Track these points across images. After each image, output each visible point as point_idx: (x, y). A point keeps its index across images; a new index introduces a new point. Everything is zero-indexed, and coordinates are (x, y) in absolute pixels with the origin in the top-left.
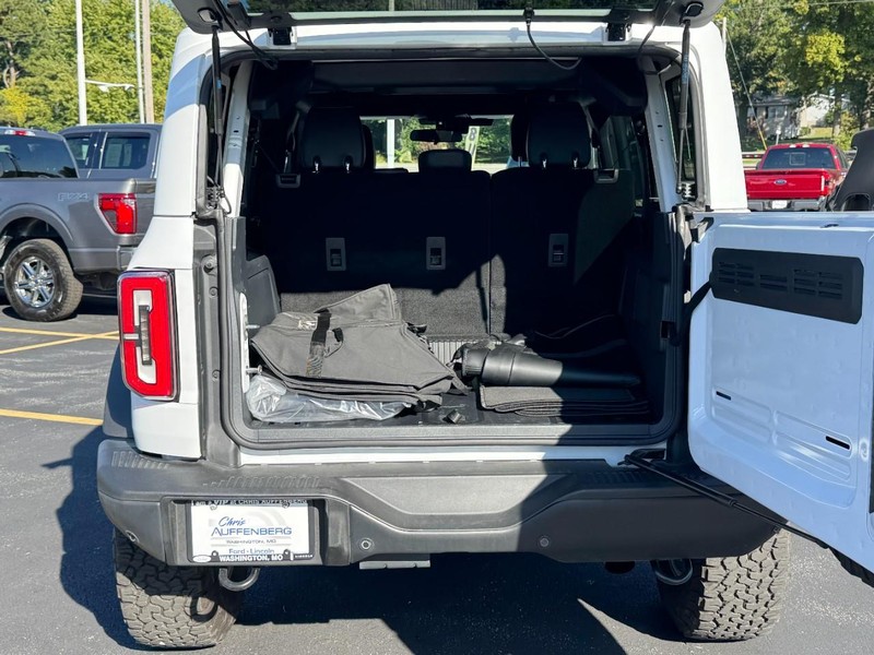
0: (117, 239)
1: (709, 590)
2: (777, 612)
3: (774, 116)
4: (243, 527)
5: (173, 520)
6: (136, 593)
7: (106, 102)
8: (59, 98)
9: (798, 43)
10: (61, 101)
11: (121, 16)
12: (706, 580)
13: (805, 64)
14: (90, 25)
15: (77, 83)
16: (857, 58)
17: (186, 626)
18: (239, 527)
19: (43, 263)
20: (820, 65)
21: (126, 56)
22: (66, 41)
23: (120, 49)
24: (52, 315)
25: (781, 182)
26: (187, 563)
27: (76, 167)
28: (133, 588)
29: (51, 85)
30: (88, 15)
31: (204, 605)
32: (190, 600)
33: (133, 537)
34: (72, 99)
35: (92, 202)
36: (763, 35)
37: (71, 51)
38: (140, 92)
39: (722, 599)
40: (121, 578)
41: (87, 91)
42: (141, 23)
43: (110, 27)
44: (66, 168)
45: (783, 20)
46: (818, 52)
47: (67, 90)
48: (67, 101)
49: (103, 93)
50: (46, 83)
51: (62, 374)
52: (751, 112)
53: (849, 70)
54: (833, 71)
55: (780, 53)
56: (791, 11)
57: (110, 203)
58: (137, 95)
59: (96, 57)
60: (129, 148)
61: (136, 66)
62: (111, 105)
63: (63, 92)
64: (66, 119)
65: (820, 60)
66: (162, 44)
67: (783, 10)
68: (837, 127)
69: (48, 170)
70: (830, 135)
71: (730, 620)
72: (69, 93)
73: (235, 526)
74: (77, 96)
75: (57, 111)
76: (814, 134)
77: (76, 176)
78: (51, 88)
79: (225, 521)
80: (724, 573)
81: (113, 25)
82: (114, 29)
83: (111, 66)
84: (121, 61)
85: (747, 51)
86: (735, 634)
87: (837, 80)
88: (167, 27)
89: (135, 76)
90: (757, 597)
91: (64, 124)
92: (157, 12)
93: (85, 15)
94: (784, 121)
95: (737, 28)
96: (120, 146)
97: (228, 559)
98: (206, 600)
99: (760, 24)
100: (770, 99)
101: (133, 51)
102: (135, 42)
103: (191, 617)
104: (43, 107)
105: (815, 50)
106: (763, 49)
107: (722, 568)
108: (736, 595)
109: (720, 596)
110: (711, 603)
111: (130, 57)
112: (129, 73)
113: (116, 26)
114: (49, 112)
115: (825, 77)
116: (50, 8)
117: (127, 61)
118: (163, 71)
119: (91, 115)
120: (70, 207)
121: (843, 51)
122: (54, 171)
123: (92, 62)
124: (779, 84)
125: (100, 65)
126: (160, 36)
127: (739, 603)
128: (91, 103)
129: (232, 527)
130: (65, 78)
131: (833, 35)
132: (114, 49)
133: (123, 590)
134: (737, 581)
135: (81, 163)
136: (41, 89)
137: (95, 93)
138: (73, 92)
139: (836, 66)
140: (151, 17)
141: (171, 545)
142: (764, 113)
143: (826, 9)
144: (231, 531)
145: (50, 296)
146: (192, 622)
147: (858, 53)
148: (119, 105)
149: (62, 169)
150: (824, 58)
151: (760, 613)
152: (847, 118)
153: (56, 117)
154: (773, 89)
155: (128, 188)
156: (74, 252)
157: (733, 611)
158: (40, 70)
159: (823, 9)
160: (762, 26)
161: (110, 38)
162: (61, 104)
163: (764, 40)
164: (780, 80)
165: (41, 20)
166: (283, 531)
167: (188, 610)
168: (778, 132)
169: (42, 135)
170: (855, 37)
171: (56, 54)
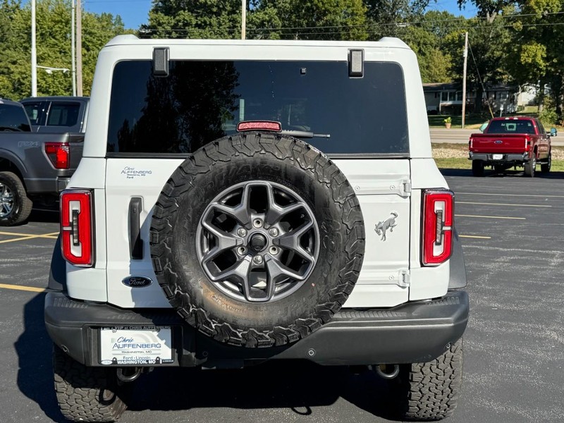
0: (57, 172)
1: (414, 387)
2: (455, 401)
3: (500, 98)
4: (132, 343)
5: (90, 338)
6: (66, 386)
7: (50, 80)
8: (18, 76)
9: (516, 50)
10: (19, 79)
11: (62, 22)
12: (412, 381)
13: (520, 63)
14: (41, 28)
15: (30, 67)
16: (555, 61)
17: (96, 408)
18: (129, 343)
19: (6, 187)
20: (530, 65)
21: (64, 49)
22: (24, 38)
23: (61, 45)
24: (12, 222)
25: (499, 142)
26: (98, 365)
27: (30, 124)
28: (64, 384)
29: (12, 68)
30: (39, 21)
31: (107, 395)
32: (99, 391)
33: (66, 349)
34: (26, 77)
35: (40, 148)
36: (493, 44)
37: (27, 45)
38: (74, 74)
39: (421, 393)
40: (57, 377)
41: (37, 72)
42: (75, 27)
43: (54, 30)
44: (23, 125)
45: (507, 34)
46: (529, 56)
47: (23, 71)
48: (23, 79)
49: (48, 74)
50: (9, 66)
51: (19, 260)
52: (484, 95)
53: (549, 68)
54: (538, 69)
55: (504, 56)
56: (511, 29)
57: (53, 148)
58: (71, 75)
59: (44, 49)
60: (66, 112)
61: (71, 56)
62: (53, 82)
63: (21, 73)
64: (22, 91)
65: (530, 61)
66: (89, 42)
67: (506, 28)
68: (541, 106)
69: (11, 126)
70: (536, 111)
71: (427, 406)
72: (24, 73)
73: (127, 343)
74: (31, 76)
75: (16, 86)
76: (526, 110)
77: (30, 130)
78: (12, 70)
79: (121, 340)
80: (422, 376)
81: (56, 28)
82: (57, 31)
83: (53, 56)
84: (60, 52)
85: (483, 54)
86: (431, 415)
87: (542, 75)
88: (93, 31)
89: (70, 63)
90: (442, 392)
91: (20, 94)
92: (86, 20)
93: (37, 21)
94: (506, 102)
95: (476, 39)
96: (60, 110)
97: (123, 362)
98: (109, 392)
99: (491, 36)
100: (497, 86)
101: (69, 46)
102: (71, 40)
103: (100, 402)
104: (6, 82)
105: (526, 54)
106: (493, 53)
107: (421, 373)
108: (429, 390)
109: (420, 391)
110: (415, 395)
111: (67, 50)
112: (66, 60)
113: (58, 29)
114: (10, 86)
115: (533, 73)
116: (14, 16)
117: (65, 53)
118: (90, 60)
119: (40, 89)
120: (25, 150)
121: (545, 56)
122: (15, 126)
123: (41, 53)
124: (504, 77)
125: (46, 55)
126: (88, 36)
127: (432, 394)
128: (40, 81)
129: (124, 343)
130: (23, 63)
131: (539, 45)
132: (56, 44)
133: (58, 384)
134: (430, 381)
135: (33, 122)
136: (6, 70)
137: (42, 74)
138: (27, 73)
139: (541, 65)
140: (82, 23)
141: (88, 354)
142: (493, 96)
143: (534, 27)
144: (124, 346)
145: (10, 209)
146: (100, 405)
147: (555, 57)
148: (59, 82)
149: (20, 125)
150: (532, 60)
151: (444, 401)
152: (548, 100)
153: (15, 90)
154: (499, 80)
155: (65, 138)
156: (27, 180)
157: (428, 400)
158: (5, 57)
159: (532, 28)
160: (492, 38)
161: (54, 37)
162: (19, 81)
163: (494, 47)
164: (504, 74)
165: (7, 24)
166: (156, 346)
167: (97, 397)
168: (502, 109)
169: (8, 103)
170: (554, 46)
171: (16, 47)
